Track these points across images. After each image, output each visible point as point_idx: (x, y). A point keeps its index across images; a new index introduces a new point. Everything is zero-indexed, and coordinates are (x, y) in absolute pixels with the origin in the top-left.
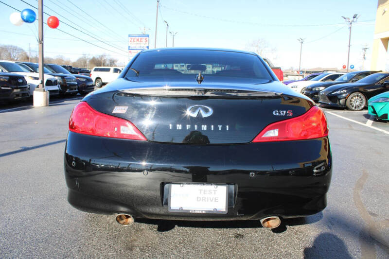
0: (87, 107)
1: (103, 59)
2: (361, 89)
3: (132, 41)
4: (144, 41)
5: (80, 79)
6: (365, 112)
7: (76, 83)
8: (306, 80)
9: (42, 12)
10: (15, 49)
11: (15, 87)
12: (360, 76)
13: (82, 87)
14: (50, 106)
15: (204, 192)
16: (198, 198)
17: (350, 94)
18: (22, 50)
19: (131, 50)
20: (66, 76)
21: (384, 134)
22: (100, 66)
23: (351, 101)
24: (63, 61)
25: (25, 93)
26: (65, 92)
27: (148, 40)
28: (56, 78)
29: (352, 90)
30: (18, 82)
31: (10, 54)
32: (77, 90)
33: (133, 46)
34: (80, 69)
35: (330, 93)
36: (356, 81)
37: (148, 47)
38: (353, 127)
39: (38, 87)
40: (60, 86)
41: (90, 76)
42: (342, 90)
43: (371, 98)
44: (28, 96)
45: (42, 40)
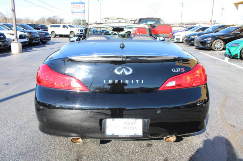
0: (48, 68)
1: (56, 18)
2: (221, 37)
3: (74, 6)
4: (81, 6)
5: (41, 33)
6: (224, 52)
7: (39, 36)
8: (186, 31)
12: (220, 29)
13: (43, 39)
14: (22, 52)
15: (128, 123)
16: (124, 127)
17: (214, 41)
18: (2, 13)
19: (74, 13)
20: (32, 32)
21: (236, 67)
22: (54, 23)
23: (214, 45)
24: (29, 20)
25: (6, 45)
26: (32, 42)
27: (84, 6)
28: (26, 33)
29: (215, 38)
30: (0, 37)
32: (39, 41)
33: (74, 10)
34: (41, 26)
35: (202, 40)
36: (218, 32)
37: (84, 11)
38: (217, 63)
39: (14, 40)
40: (28, 38)
41: (47, 31)
42: (209, 38)
43: (228, 44)
44: (8, 46)
45: (14, 9)
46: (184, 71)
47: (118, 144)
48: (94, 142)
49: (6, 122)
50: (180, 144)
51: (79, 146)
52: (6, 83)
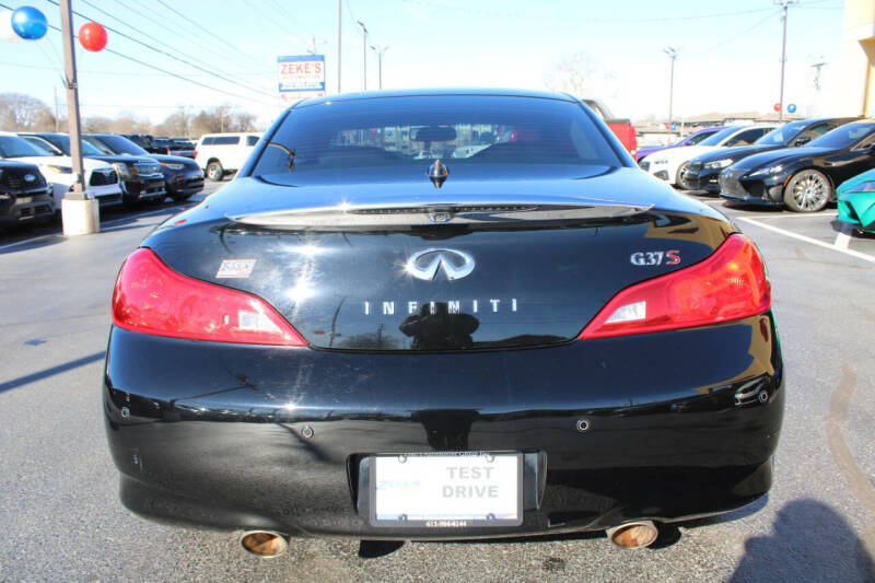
0: (154, 262)
1: (224, 115)
2: (819, 163)
3: (287, 70)
4: (312, 69)
5: (167, 165)
6: (830, 214)
7: (162, 176)
8: (688, 144)
9: (70, 12)
10: (23, 101)
11: (19, 192)
12: (813, 132)
13: (175, 184)
14: (101, 232)
15: (461, 473)
16: (444, 489)
17: (793, 175)
18: (39, 102)
19: (288, 94)
20: (136, 161)
22: (219, 131)
23: (795, 191)
24: (134, 123)
25: (43, 206)
26: (136, 197)
27: (322, 66)
28: (115, 166)
29: (798, 165)
30: (25, 181)
31: (13, 114)
32: (164, 192)
33: (288, 82)
34: (171, 141)
35: (748, 174)
36: (803, 143)
37: (323, 84)
38: (806, 254)
39: (71, 190)
40: (123, 183)
41: (193, 157)
42: (774, 166)
43: (845, 183)
44: (50, 210)
45: (75, 80)
46: (677, 261)
47: (433, 560)
48: (337, 554)
49: (13, 479)
50: (676, 556)
51: (283, 570)
52: (33, 338)
